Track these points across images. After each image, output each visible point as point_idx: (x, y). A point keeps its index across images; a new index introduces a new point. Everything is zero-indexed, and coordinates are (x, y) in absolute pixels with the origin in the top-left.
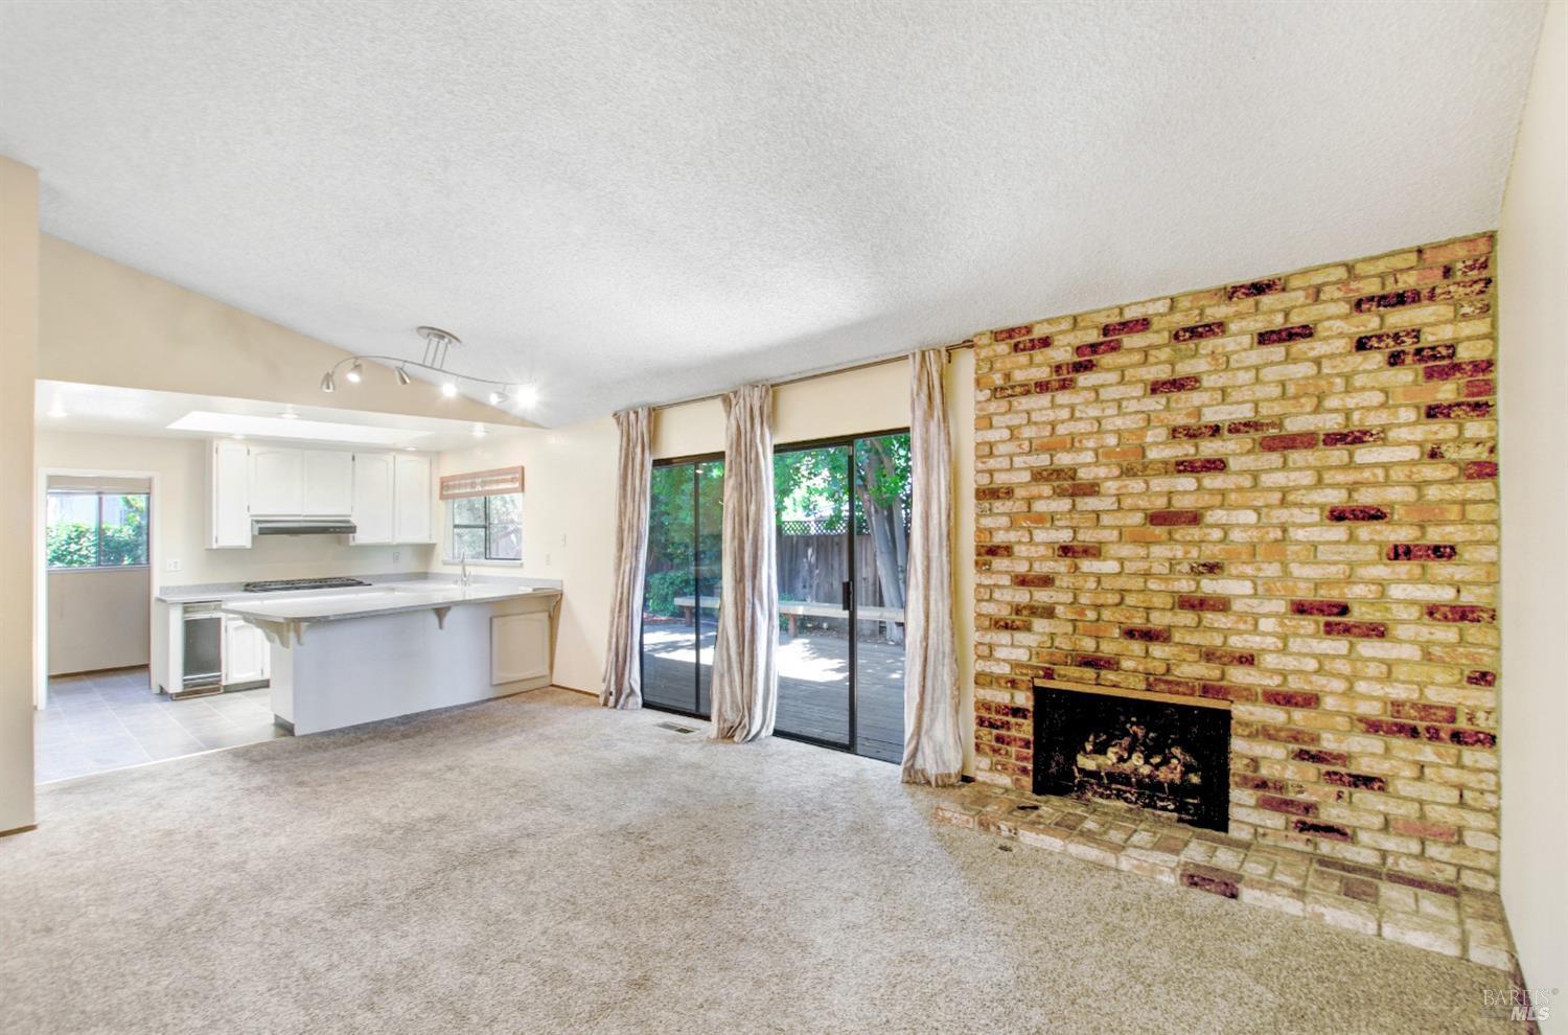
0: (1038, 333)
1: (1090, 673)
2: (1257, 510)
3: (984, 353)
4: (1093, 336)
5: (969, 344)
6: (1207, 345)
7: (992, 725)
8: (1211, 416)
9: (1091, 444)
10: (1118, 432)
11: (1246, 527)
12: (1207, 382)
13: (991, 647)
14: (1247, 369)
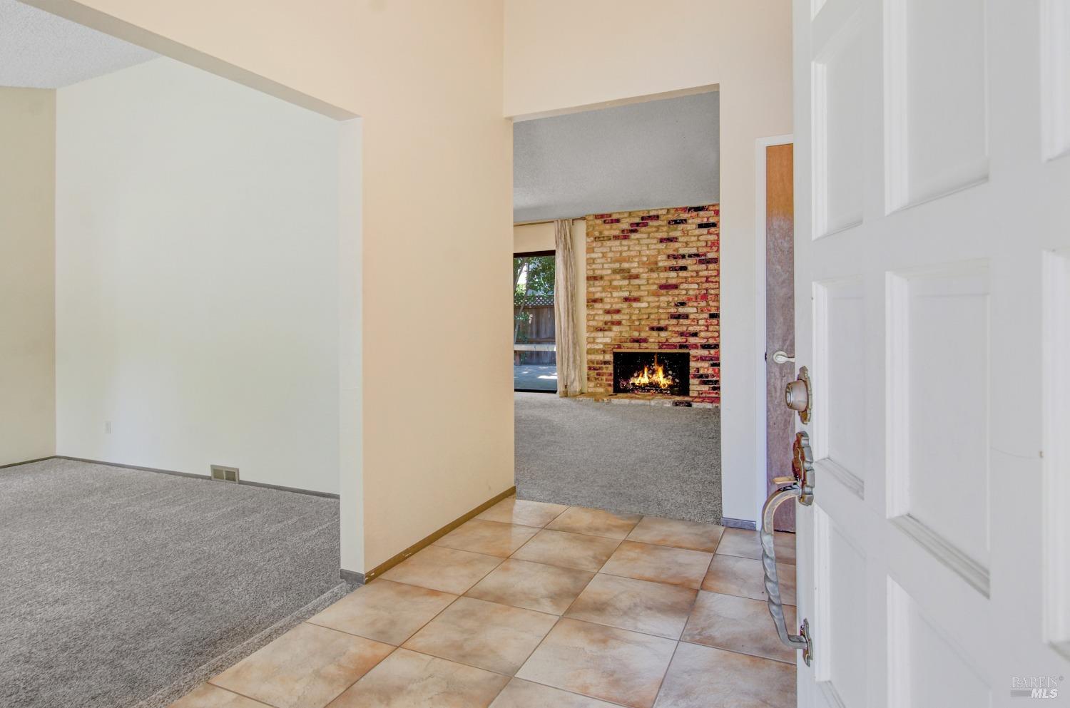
0: (614, 217)
1: (636, 345)
2: (698, 284)
3: (590, 223)
4: (638, 220)
5: (583, 219)
6: (681, 226)
7: (595, 369)
8: (682, 251)
9: (636, 260)
10: (648, 256)
11: (694, 289)
12: (681, 239)
13: (594, 338)
14: (695, 236)
